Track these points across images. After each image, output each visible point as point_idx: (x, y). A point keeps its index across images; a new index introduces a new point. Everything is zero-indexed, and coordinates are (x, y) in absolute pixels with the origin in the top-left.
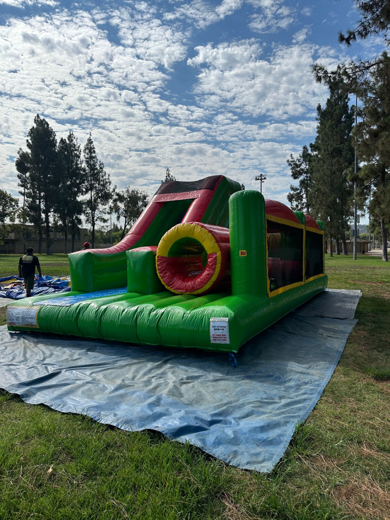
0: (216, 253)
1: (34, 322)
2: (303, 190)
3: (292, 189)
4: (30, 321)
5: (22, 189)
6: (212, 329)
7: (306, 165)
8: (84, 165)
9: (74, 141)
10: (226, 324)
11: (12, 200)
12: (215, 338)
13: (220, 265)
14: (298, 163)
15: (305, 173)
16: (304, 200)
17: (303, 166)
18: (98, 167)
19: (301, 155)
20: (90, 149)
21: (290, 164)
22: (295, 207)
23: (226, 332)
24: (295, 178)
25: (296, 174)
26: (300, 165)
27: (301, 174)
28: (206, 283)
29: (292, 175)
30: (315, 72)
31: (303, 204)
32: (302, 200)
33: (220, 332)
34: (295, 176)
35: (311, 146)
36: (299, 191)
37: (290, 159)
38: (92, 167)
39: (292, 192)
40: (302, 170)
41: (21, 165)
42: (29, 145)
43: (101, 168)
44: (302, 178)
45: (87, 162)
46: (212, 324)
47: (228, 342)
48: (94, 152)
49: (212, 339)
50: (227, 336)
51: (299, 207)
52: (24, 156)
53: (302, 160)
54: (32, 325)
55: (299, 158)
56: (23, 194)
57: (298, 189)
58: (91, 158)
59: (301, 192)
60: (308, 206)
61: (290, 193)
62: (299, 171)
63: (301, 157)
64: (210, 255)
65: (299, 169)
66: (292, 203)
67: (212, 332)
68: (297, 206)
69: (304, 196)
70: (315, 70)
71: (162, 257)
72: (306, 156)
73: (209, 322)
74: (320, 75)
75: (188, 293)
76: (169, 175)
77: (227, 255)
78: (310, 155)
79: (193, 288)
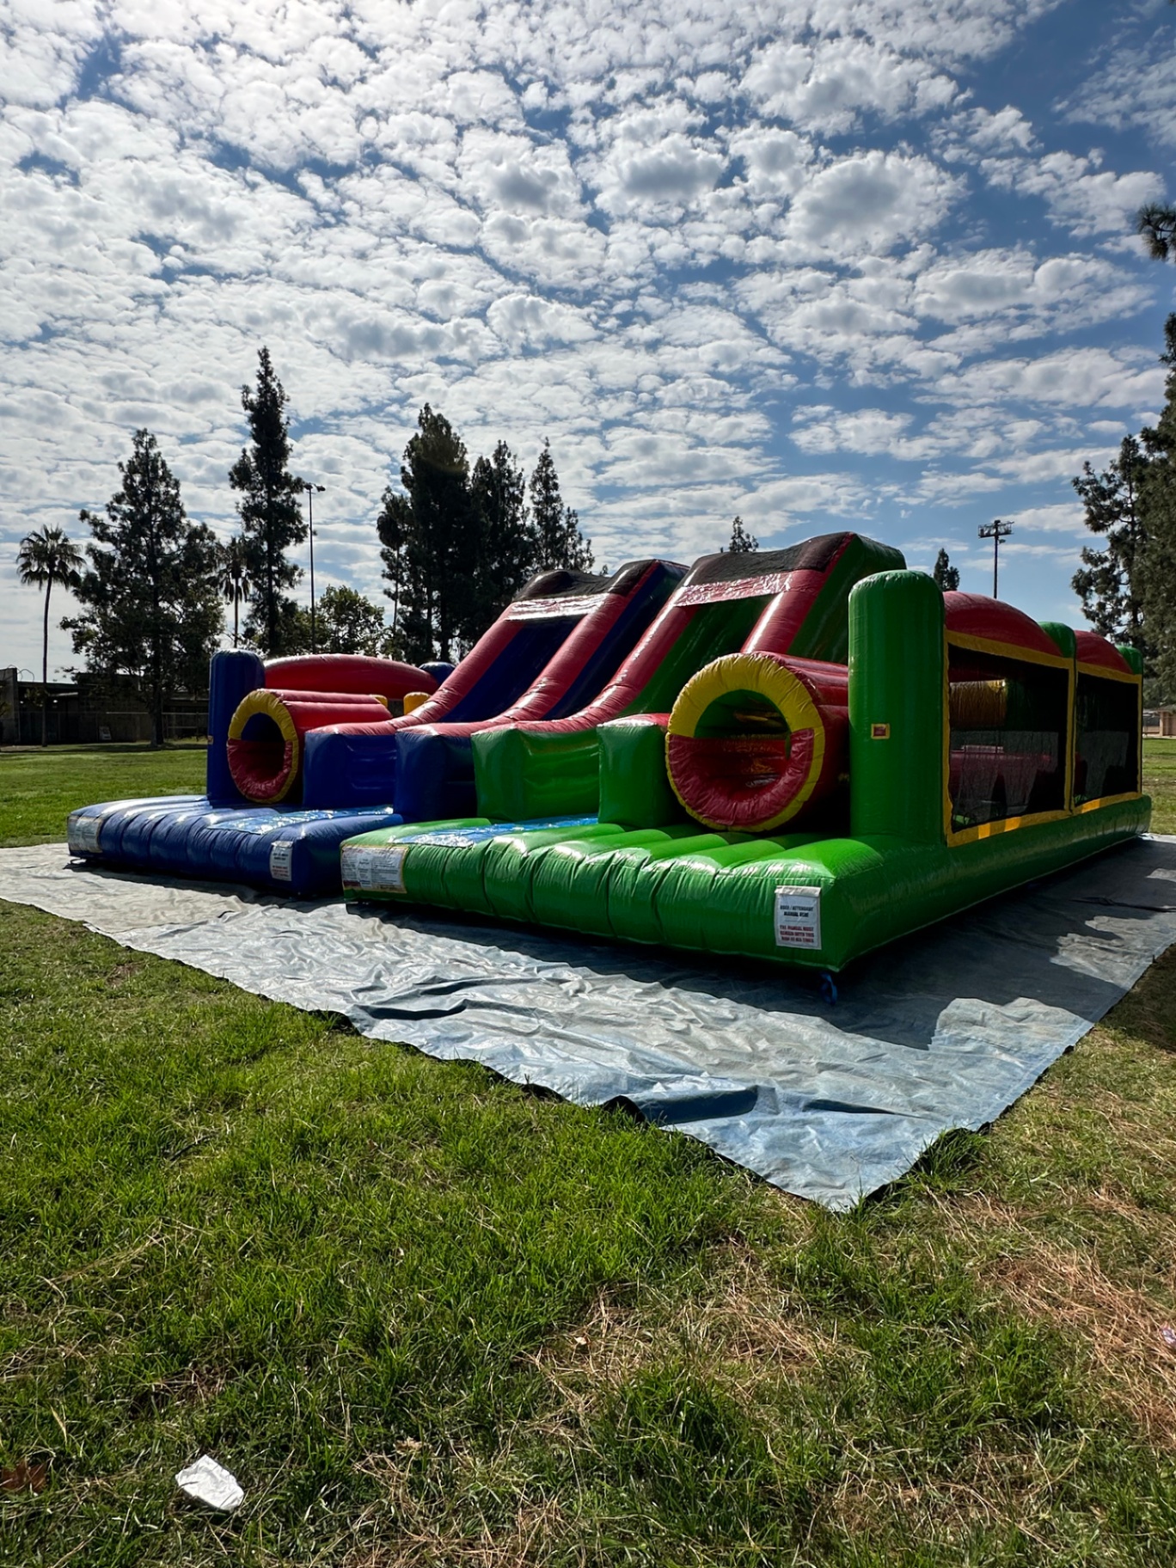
0: (811, 731)
1: (397, 880)
2: (1121, 562)
3: (1089, 558)
4: (388, 877)
5: (390, 585)
6: (779, 913)
7: (1131, 491)
8: (531, 520)
9: (509, 462)
10: (813, 904)
11: (368, 610)
12: (786, 934)
13: (821, 761)
14: (1104, 484)
15: (1128, 512)
16: (1124, 590)
17: (1122, 494)
18: (563, 522)
19: (1117, 463)
20: (546, 481)
21: (1081, 491)
22: (1094, 608)
23: (813, 921)
24: (1097, 528)
25: (1100, 516)
26: (1114, 491)
27: (1114, 517)
28: (785, 806)
29: (1088, 522)
30: (1149, 228)
31: (1119, 601)
32: (1116, 590)
33: (799, 921)
34: (1097, 522)
35: (1148, 435)
36: (1107, 565)
37: (1084, 476)
38: (550, 523)
39: (1087, 568)
40: (1119, 504)
41: (389, 529)
42: (406, 481)
43: (571, 525)
44: (1117, 527)
45: (538, 512)
46: (780, 902)
47: (816, 945)
48: (556, 487)
49: (779, 936)
50: (816, 932)
51: (1109, 608)
52: (394, 506)
53: (1118, 475)
54: (393, 888)
55: (1110, 472)
56: (394, 597)
57: (1106, 559)
58: (549, 500)
59: (1113, 567)
60: (1134, 606)
61: (1081, 571)
62: (1109, 510)
63: (1116, 468)
64: (798, 734)
65: (1108, 503)
66: (1085, 598)
67: (780, 919)
68: (1102, 606)
69: (1125, 577)
70: (1148, 222)
71: (680, 737)
72: (1130, 465)
73: (774, 896)
74: (1164, 235)
75: (739, 828)
76: (740, 532)
77: (840, 735)
78: (1143, 462)
79: (753, 815)
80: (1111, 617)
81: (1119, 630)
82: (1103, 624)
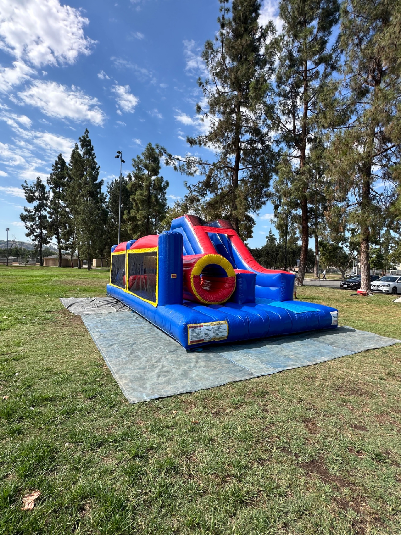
2: (37, 213)
3: (26, 210)
7: (39, 193)
14: (32, 190)
15: (38, 199)
17: (37, 194)
21: (24, 189)
22: (29, 226)
24: (29, 202)
26: (34, 192)
27: (34, 200)
29: (27, 199)
31: (37, 225)
32: (36, 222)
34: (30, 199)
36: (33, 214)
37: (25, 185)
39: (25, 213)
40: (35, 196)
44: (36, 203)
51: (34, 227)
53: (35, 187)
55: (33, 186)
57: (32, 212)
59: (35, 215)
60: (41, 228)
61: (23, 214)
62: (32, 197)
63: (35, 185)
65: (32, 195)
66: (26, 223)
68: (32, 226)
69: (37, 219)
72: (39, 185)
78: (43, 185)
80: (34, 230)
81: (35, 234)
82: (31, 231)
